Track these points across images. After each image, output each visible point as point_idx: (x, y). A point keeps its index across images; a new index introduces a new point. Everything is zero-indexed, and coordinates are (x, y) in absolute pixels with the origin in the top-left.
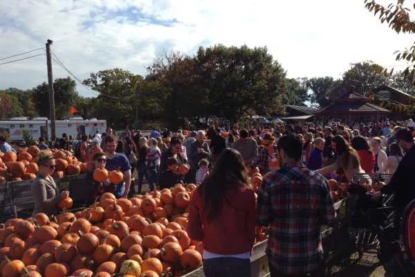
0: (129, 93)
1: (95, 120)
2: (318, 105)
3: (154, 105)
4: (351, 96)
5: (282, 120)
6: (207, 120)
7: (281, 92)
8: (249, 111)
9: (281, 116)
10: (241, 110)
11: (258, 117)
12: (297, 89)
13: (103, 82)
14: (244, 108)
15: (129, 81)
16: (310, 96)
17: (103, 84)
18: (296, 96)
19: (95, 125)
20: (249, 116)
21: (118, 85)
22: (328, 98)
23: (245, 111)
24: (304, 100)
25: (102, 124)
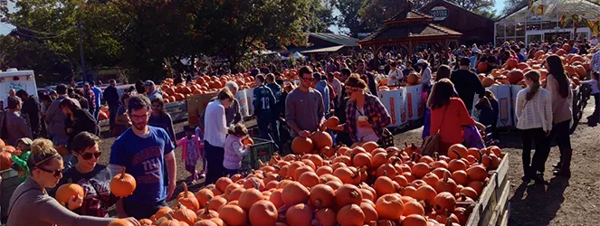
0: (65, 24)
1: (14, 71)
2: (348, 30)
3: (112, 44)
4: (409, 15)
5: (304, 54)
6: (193, 61)
7: (301, 14)
8: (256, 43)
9: (301, 48)
10: (244, 42)
11: (270, 52)
12: (318, 9)
13: (19, 9)
14: (248, 39)
15: (63, 6)
16: (336, 19)
17: (18, 13)
18: (318, 20)
19: (16, 78)
20: (256, 52)
21: (45, 12)
22: (359, 20)
23: (250, 44)
24: (328, 25)
25: (28, 76)
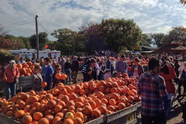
0: (71, 39)
1: (55, 51)
2: (157, 46)
3: (82, 45)
4: (172, 42)
5: (140, 53)
6: (105, 52)
7: (139, 40)
8: (124, 48)
9: (139, 51)
10: (120, 48)
11: (128, 51)
12: (147, 39)
13: (60, 34)
14: (122, 47)
15: (71, 34)
16: (153, 42)
17: (59, 35)
18: (146, 42)
19: (56, 53)
20: (124, 51)
21: (66, 35)
22: (161, 43)
24: (150, 44)
25: (59, 53)
